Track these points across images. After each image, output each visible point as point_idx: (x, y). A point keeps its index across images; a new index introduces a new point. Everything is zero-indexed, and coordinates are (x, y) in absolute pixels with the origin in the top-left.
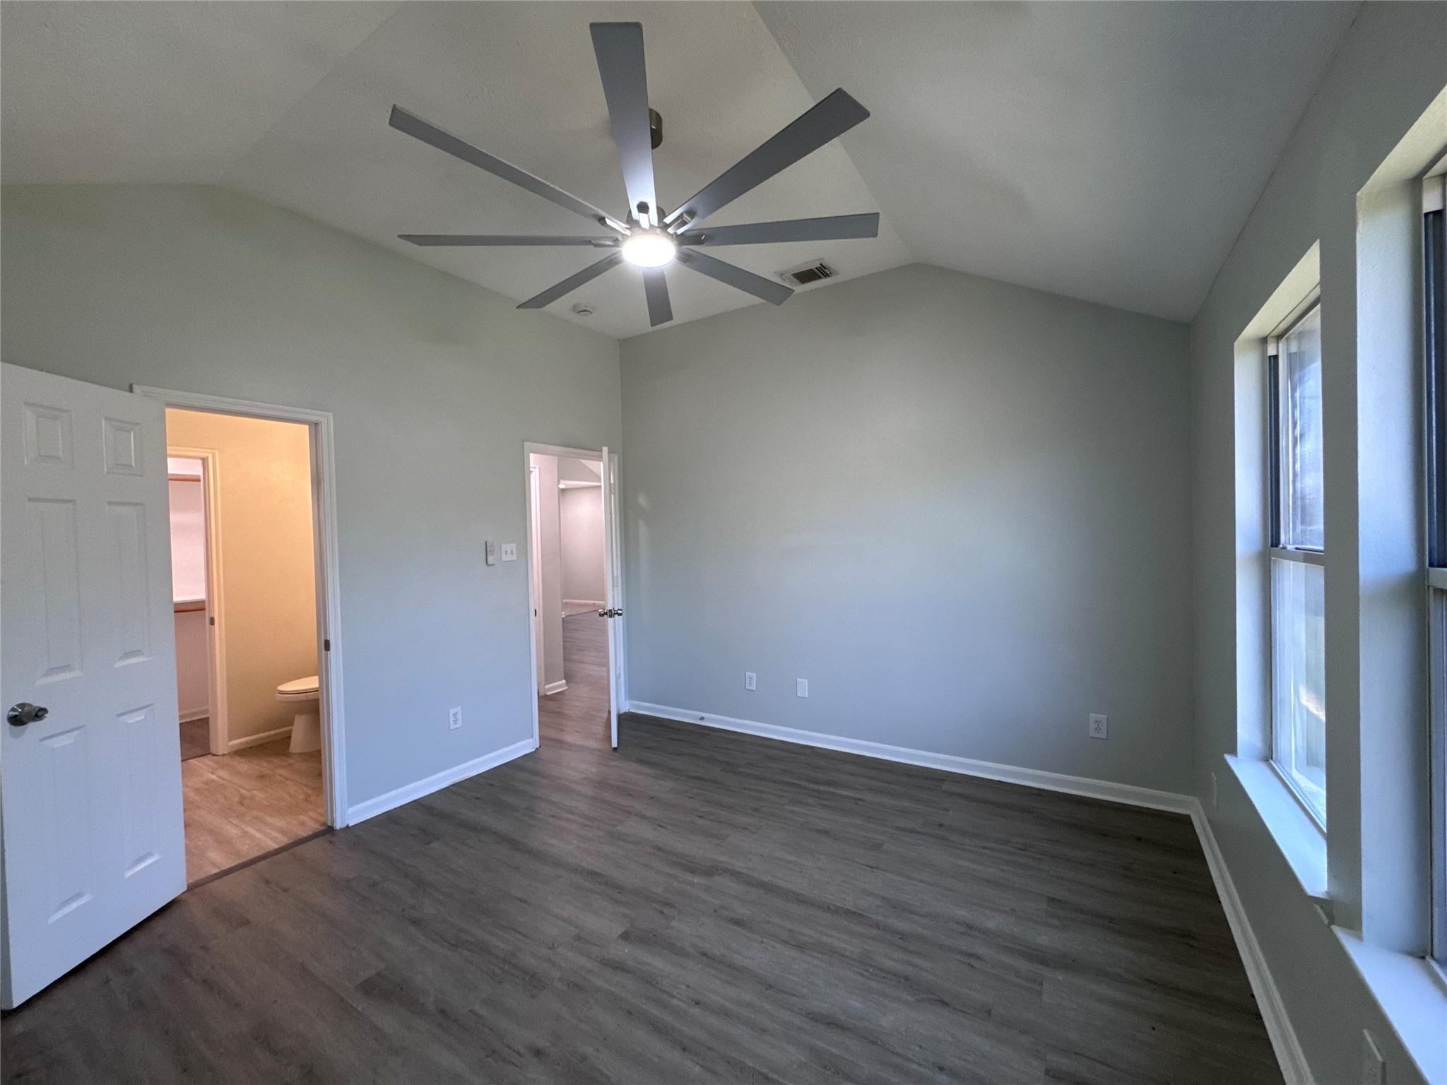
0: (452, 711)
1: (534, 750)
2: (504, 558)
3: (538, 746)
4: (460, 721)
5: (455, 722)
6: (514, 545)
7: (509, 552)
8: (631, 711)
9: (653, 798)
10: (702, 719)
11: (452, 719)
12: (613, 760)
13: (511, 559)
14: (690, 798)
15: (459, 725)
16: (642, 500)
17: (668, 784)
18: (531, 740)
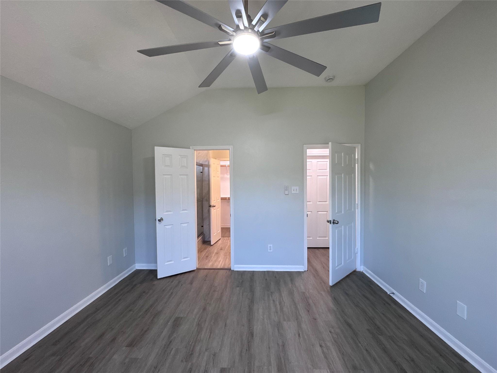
0: (269, 245)
1: (304, 271)
2: (293, 192)
3: (306, 270)
4: (272, 249)
5: (270, 249)
6: (297, 188)
7: (295, 190)
8: (363, 271)
9: (315, 319)
10: (393, 293)
11: (269, 248)
12: (324, 291)
13: (297, 193)
14: (330, 332)
15: (272, 251)
16: (372, 166)
17: (331, 318)
18: (303, 266)
